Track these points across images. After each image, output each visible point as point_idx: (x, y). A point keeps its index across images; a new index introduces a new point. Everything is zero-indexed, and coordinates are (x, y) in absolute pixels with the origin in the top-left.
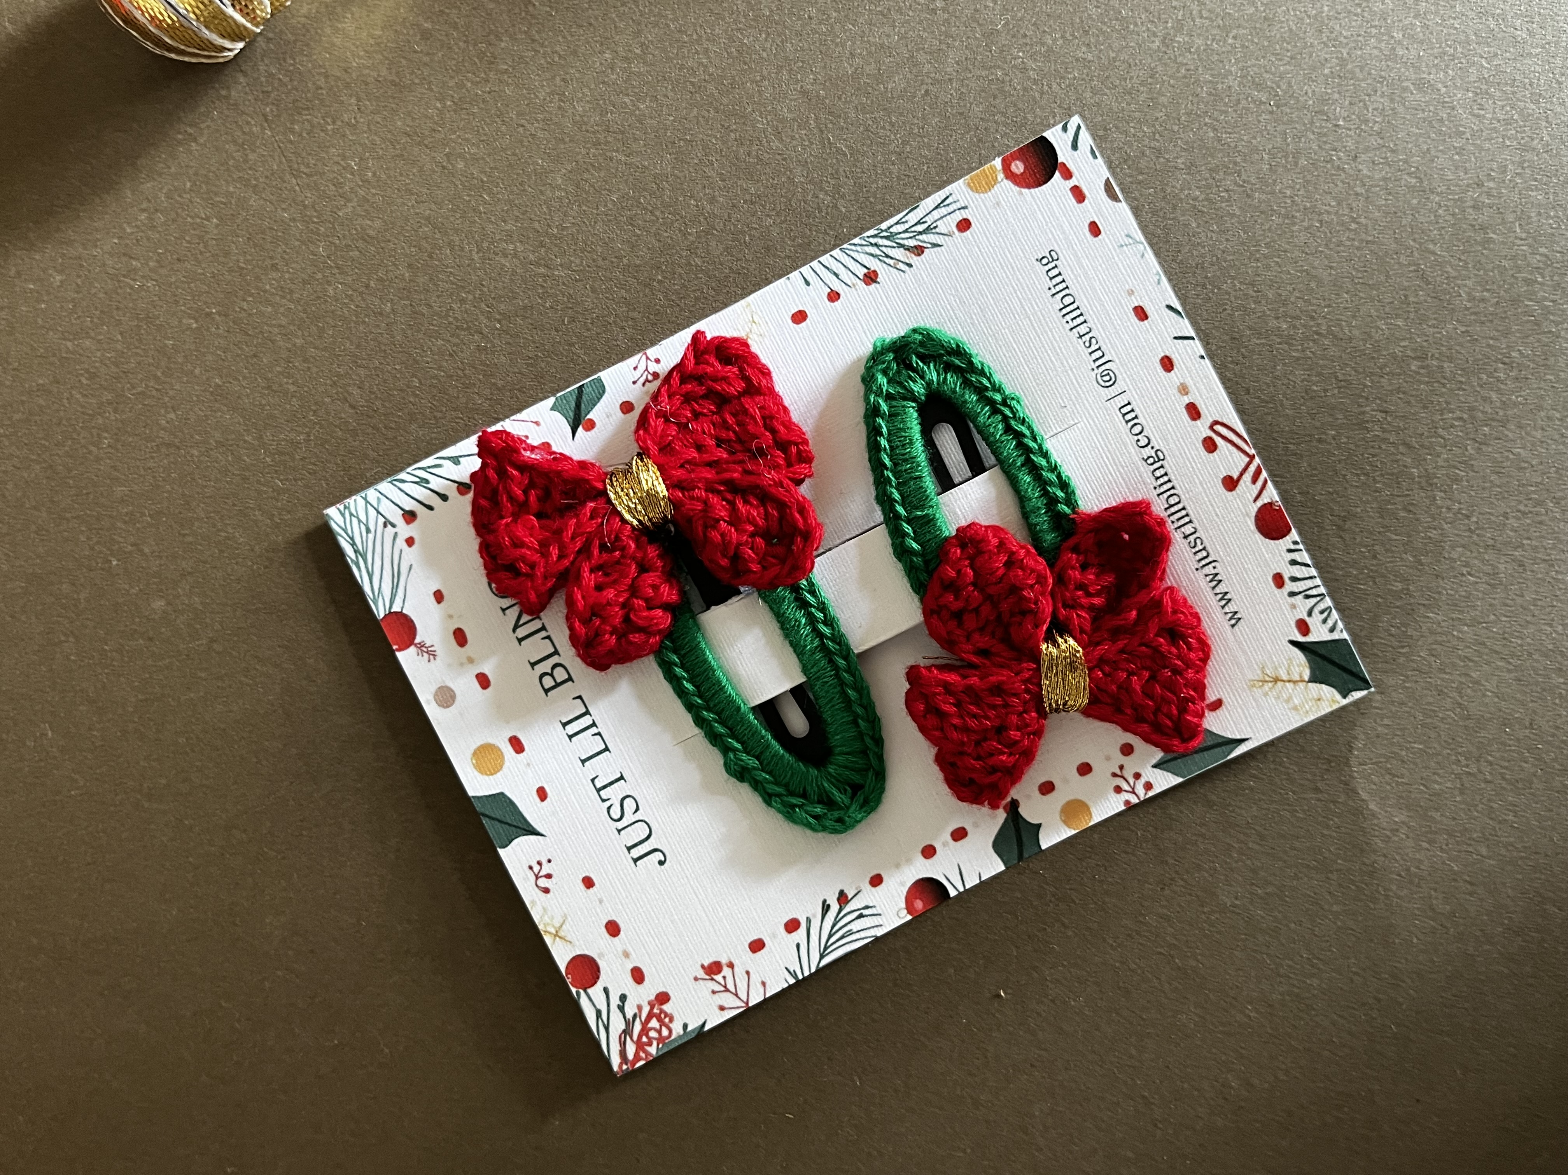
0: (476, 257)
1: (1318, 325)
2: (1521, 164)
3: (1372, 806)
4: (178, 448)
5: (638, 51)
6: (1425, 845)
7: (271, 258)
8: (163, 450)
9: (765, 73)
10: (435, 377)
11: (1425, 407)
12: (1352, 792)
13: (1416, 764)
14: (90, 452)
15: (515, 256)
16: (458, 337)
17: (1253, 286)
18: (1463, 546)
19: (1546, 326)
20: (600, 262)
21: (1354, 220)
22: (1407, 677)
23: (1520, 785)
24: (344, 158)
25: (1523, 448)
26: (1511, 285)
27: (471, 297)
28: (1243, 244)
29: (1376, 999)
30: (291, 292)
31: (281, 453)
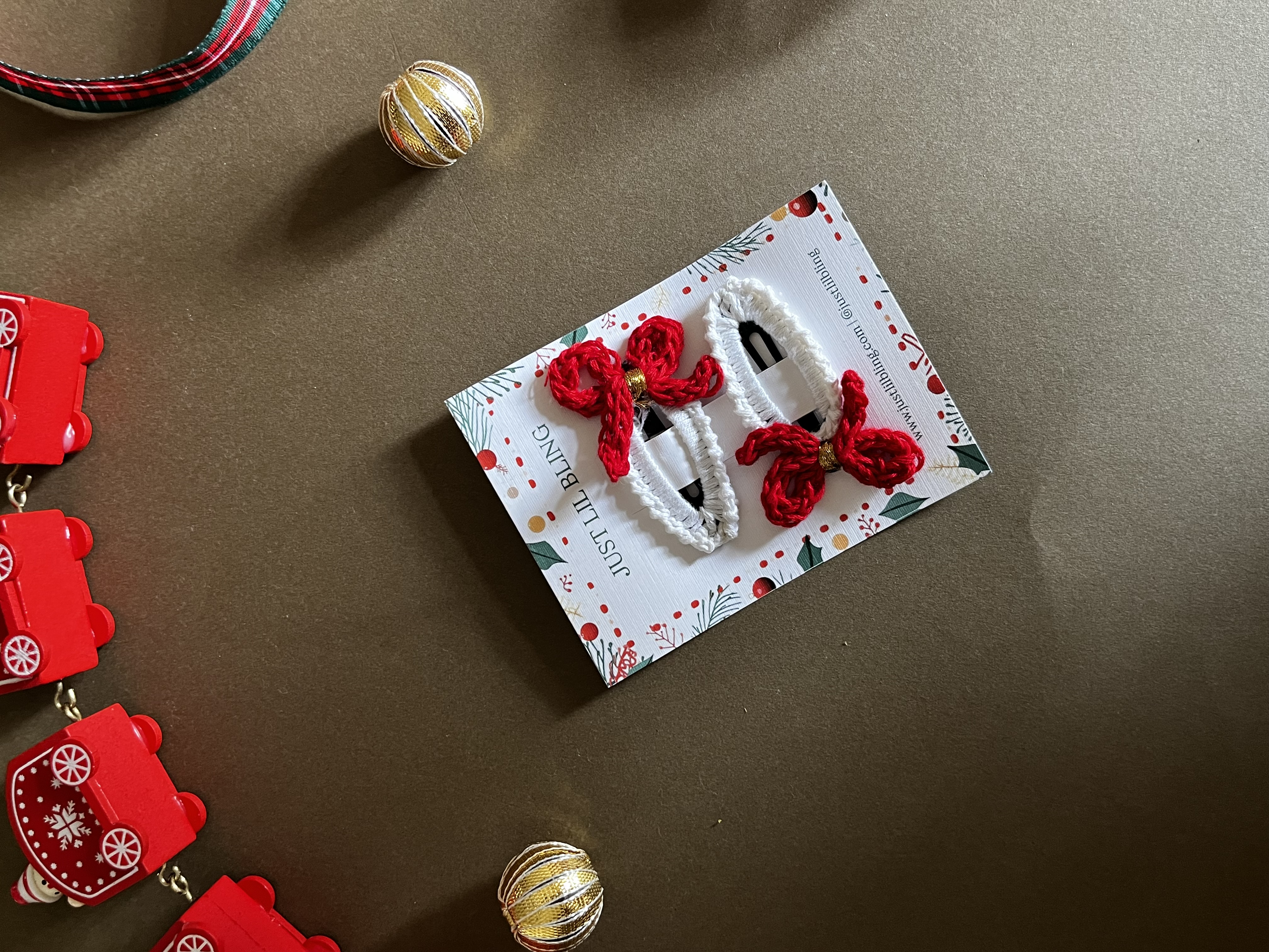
0: (569, 264)
1: (1011, 292)
2: (1118, 206)
3: (1041, 544)
4: (418, 364)
5: (652, 155)
6: (1069, 565)
7: (464, 266)
8: (410, 365)
9: (718, 165)
10: (549, 327)
11: (1067, 334)
12: (1029, 537)
13: (1064, 522)
14: (373, 367)
15: (590, 263)
16: (561, 305)
17: (975, 271)
18: (1089, 408)
19: (1132, 291)
20: (633, 266)
21: (1029, 236)
22: (1059, 476)
23: (1120, 533)
24: (501, 213)
25: (1120, 355)
26: (1113, 269)
27: (567, 285)
28: (970, 250)
29: (1044, 646)
30: (475, 283)
31: (471, 367)
